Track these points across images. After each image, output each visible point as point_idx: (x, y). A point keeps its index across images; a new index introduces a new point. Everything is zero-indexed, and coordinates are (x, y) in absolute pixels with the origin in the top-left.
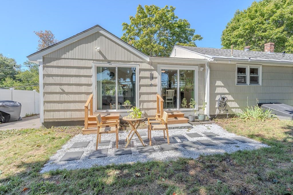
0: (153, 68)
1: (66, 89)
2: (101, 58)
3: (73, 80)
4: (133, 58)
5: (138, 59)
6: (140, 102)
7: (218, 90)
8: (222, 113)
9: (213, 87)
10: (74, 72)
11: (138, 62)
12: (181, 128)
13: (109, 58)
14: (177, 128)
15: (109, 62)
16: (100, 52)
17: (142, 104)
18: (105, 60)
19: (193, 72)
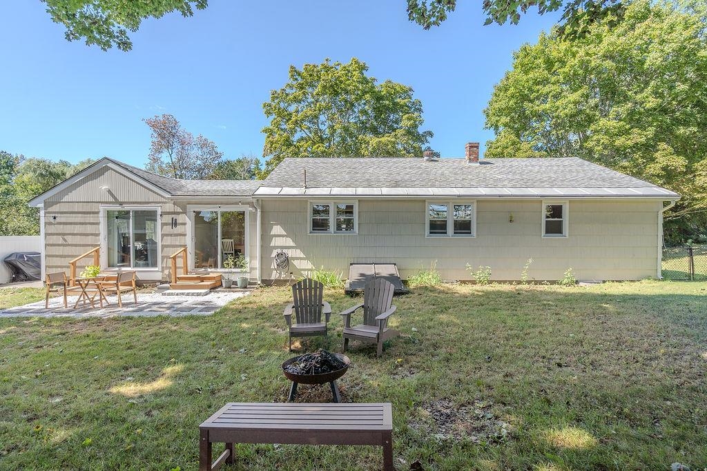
0: (179, 210)
1: (70, 239)
2: (111, 199)
3: (78, 229)
4: (153, 197)
5: (159, 199)
6: (163, 258)
7: (276, 242)
8: (283, 276)
9: (266, 237)
10: (79, 218)
11: (159, 203)
12: (188, 294)
13: (121, 200)
14: (183, 294)
15: (121, 204)
16: (109, 192)
17: (165, 260)
18: (117, 202)
19: (243, 213)
